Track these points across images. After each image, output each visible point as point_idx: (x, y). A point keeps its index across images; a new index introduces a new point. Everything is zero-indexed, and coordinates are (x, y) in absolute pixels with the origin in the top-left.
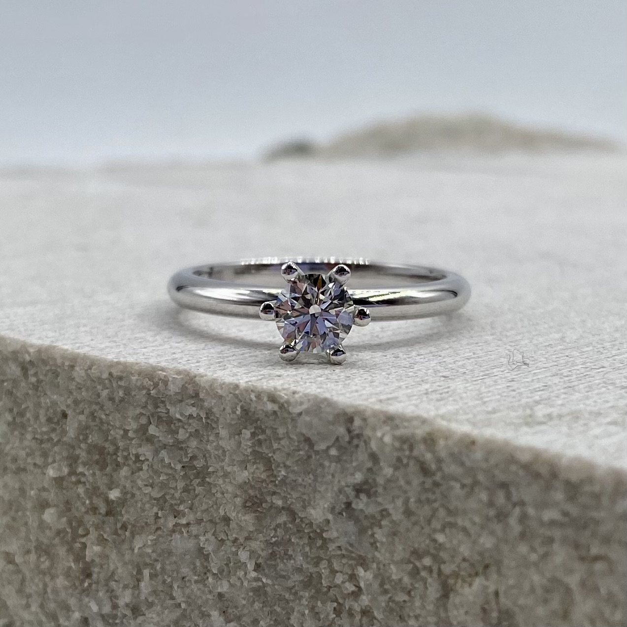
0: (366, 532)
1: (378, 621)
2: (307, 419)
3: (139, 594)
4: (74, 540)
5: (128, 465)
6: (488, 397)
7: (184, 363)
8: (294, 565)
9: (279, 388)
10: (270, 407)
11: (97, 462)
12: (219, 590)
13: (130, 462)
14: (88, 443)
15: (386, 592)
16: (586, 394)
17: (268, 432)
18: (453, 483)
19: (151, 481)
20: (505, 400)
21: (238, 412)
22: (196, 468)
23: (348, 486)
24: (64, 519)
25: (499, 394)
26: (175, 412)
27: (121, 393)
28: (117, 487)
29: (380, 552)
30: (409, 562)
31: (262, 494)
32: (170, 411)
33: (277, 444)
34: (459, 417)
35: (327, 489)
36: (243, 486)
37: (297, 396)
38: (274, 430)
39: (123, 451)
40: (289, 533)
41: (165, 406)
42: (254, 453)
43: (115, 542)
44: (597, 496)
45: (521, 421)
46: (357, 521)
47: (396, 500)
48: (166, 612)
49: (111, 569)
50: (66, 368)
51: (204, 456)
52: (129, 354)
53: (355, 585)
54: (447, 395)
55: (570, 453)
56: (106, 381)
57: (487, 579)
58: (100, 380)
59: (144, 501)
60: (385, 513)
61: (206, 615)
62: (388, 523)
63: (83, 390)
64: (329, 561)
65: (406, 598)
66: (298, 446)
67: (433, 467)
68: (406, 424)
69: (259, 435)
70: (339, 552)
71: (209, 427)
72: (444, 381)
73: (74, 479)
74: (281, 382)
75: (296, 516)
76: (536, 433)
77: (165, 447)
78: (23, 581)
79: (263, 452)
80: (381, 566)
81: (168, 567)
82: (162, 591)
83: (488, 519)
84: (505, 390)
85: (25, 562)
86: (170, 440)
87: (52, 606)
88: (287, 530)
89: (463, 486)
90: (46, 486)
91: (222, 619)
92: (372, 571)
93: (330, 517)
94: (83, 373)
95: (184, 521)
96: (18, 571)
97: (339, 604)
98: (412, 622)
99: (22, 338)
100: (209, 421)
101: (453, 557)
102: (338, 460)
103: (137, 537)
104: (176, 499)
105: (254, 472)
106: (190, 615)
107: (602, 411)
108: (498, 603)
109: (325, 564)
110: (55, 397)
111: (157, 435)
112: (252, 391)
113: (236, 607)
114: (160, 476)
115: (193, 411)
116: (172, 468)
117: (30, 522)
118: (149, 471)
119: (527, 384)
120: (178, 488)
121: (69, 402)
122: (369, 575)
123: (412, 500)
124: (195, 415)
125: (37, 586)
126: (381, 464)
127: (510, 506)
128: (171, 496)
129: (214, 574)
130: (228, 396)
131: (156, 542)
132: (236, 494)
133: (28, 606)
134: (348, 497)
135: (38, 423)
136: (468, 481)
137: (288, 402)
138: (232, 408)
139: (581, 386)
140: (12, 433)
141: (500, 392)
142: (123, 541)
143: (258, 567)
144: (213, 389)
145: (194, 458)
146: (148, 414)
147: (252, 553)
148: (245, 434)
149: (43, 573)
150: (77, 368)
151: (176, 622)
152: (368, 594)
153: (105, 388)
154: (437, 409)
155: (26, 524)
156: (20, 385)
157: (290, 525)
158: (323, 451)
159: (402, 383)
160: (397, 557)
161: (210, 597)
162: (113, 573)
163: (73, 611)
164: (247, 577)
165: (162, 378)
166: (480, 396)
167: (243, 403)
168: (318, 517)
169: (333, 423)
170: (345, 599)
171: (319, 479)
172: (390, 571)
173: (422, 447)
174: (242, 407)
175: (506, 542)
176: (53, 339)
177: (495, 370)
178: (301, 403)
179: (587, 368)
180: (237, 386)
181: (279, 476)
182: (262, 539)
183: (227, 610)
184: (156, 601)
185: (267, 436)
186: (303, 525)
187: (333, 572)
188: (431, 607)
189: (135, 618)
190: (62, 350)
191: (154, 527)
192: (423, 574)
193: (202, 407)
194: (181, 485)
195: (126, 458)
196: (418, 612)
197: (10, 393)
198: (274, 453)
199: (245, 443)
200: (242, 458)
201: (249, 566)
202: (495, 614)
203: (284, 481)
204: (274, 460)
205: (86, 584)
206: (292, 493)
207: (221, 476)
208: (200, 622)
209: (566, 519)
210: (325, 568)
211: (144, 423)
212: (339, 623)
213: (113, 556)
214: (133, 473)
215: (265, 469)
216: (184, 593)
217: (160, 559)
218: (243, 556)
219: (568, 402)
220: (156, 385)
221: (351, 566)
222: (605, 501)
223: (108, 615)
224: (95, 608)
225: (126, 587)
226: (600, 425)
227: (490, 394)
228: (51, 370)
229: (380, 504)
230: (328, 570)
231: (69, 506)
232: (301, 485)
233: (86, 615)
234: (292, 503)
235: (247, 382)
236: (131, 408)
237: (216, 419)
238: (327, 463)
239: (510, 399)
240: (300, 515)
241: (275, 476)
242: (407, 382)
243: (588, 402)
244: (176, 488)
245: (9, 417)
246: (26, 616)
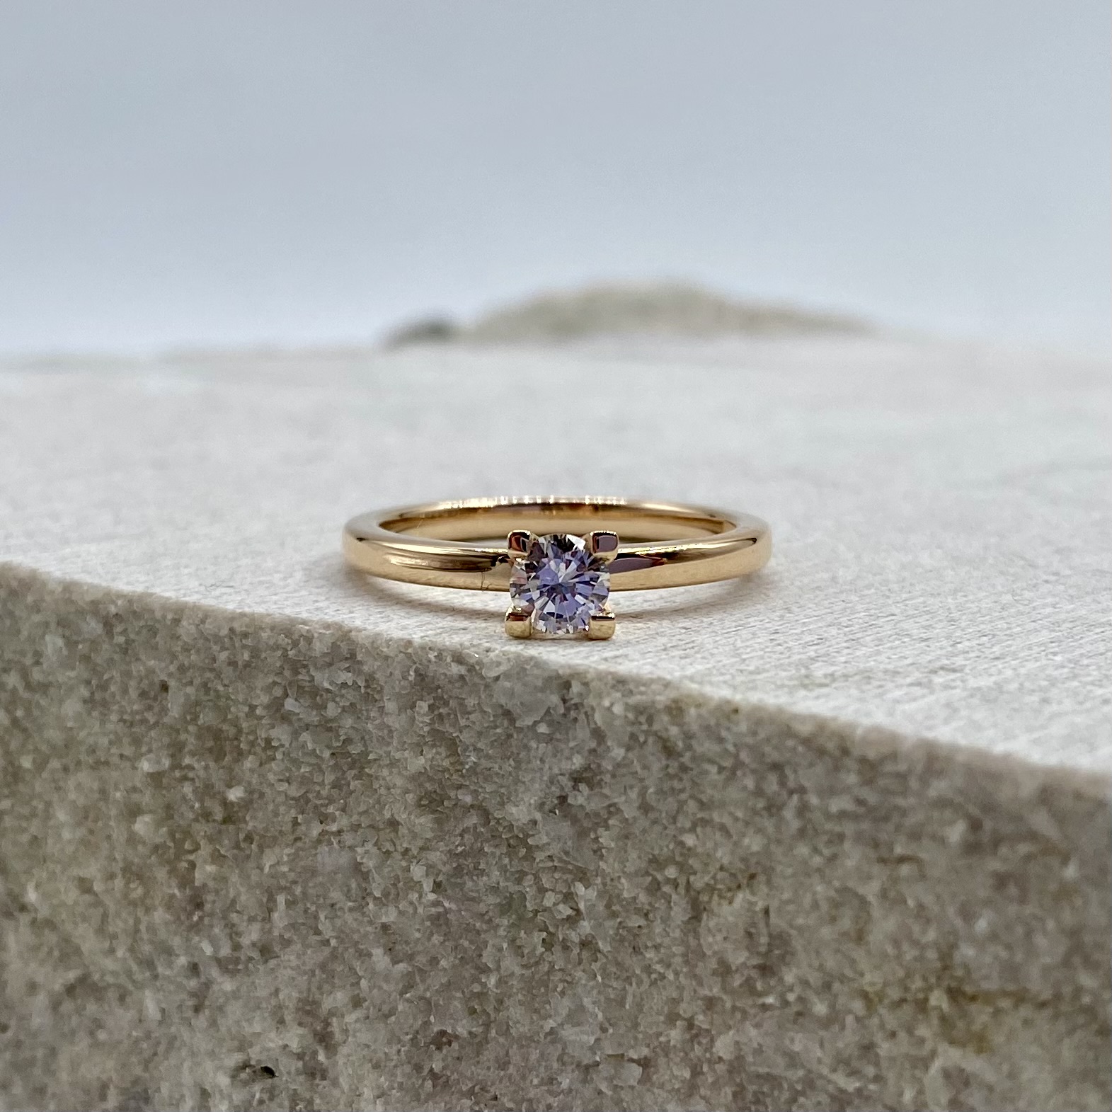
0: (589, 835)
1: (604, 955)
2: (508, 684)
3: (271, 928)
4: (178, 857)
5: (255, 754)
6: (748, 653)
7: (333, 613)
8: (487, 882)
9: (467, 644)
10: (456, 669)
11: (210, 750)
12: (384, 920)
13: (258, 750)
14: (197, 725)
15: (614, 915)
16: (876, 648)
17: (452, 703)
18: (707, 766)
19: (287, 775)
20: (770, 657)
21: (412, 678)
22: (349, 754)
23: (561, 774)
24: (165, 829)
25: (762, 650)
26: (323, 680)
27: (246, 656)
28: (239, 784)
29: (606, 862)
30: (647, 873)
31: (443, 788)
32: (316, 678)
33: (464, 720)
34: (714, 679)
35: (533, 780)
36: (417, 778)
37: (492, 655)
38: (461, 703)
39: (248, 734)
40: (480, 840)
41: (308, 671)
42: (434, 732)
43: (236, 860)
44: (902, 777)
45: (796, 682)
46: (575, 821)
47: (629, 791)
48: (309, 952)
49: (231, 896)
50: (169, 623)
51: (363, 738)
52: (256, 603)
53: (571, 908)
54: (693, 651)
55: (866, 722)
56: (226, 640)
57: (753, 893)
58: (217, 639)
59: (276, 802)
60: (613, 809)
61: (365, 955)
62: (617, 823)
63: (192, 652)
64: (536, 877)
65: (642, 922)
66: (492, 721)
67: (680, 744)
68: (643, 689)
69: (439, 708)
70: (550, 864)
71: (369, 698)
72: (685, 633)
73: (177, 774)
74: (469, 636)
75: (490, 817)
76: (817, 698)
77: (307, 727)
78: (105, 916)
79: (444, 730)
80: (609, 882)
81: (311, 891)
82: (304, 924)
83: (755, 812)
84: (769, 644)
85: (107, 891)
86: (314, 718)
87: (147, 948)
88: (477, 835)
89: (721, 769)
90: (139, 785)
91: (387, 959)
92: (595, 887)
93: (538, 816)
94: (193, 629)
95: (334, 828)
96: (98, 903)
97: (549, 933)
98: (650, 955)
99: (104, 584)
100: (369, 690)
101: (706, 865)
102: (549, 739)
103: (267, 851)
104: (322, 799)
105: (433, 758)
106: (342, 954)
107: (900, 670)
108: (767, 925)
109: (531, 880)
110: (152, 663)
111: (297, 711)
112: (430, 649)
113: (407, 943)
114: (301, 767)
115: (347, 677)
116: (317, 757)
117: (115, 836)
118: (286, 762)
119: (796, 637)
120: (326, 782)
121: (172, 668)
122: (592, 894)
123: (651, 790)
124: (350, 683)
125: (125, 922)
126: (609, 743)
127: (785, 794)
128: (315, 794)
129: (375, 898)
130: (397, 656)
131: (294, 858)
132: (408, 789)
133: (112, 951)
134: (562, 788)
135: (126, 697)
136: (728, 763)
137: (479, 662)
138: (402, 673)
139: (867, 638)
140: (89, 714)
141: (762, 647)
142: (248, 857)
143: (437, 887)
144: (375, 647)
145: (348, 741)
146: (284, 683)
147: (430, 867)
148: (421, 707)
149: (134, 904)
150: (184, 623)
151: (323, 967)
152: (591, 919)
153: (223, 649)
154: (683, 669)
155: (109, 837)
156: (101, 648)
157: (482, 830)
158: (528, 727)
159: (632, 637)
160: (630, 868)
161: (369, 929)
162: (234, 902)
163: (178, 956)
164: (424, 900)
165: (305, 634)
166: (736, 653)
167: (417, 665)
168: (521, 817)
169: (542, 690)
170: (557, 927)
171: (524, 766)
172: (620, 887)
173: (666, 718)
174: (415, 672)
175: (779, 842)
176: (147, 584)
177: (750, 620)
178: (499, 664)
179: (871, 616)
180: (409, 643)
181: (467, 763)
182: (444, 848)
183: (394, 947)
184: (295, 938)
185: (451, 709)
186: (501, 829)
187: (542, 891)
188: (677, 934)
189: (266, 962)
190: (163, 597)
191: (292, 838)
192: (666, 889)
193: (360, 672)
194: (330, 778)
195: (252, 744)
196: (658, 940)
197: (86, 659)
198: (461, 732)
199: (421, 719)
200: (415, 739)
201: (425, 886)
202: (764, 940)
203: (474, 770)
204: (461, 741)
205: (195, 918)
206: (485, 785)
207: (387, 765)
208: (357, 965)
209: (862, 810)
210: (530, 886)
211: (279, 695)
212: (550, 959)
213: (234, 878)
214: (261, 764)
215: (449, 753)
216: (333, 926)
217: (300, 880)
218: (417, 872)
219: (853, 658)
220: (295, 644)
221: (566, 881)
222: (914, 784)
223: (226, 958)
224: (208, 950)
225: (252, 919)
226: (899, 687)
227: (749, 650)
228: (146, 626)
229: (607, 797)
230: (535, 888)
231: (172, 812)
232: (497, 774)
233: (196, 960)
234: (485, 798)
235: (422, 637)
236: (261, 675)
237: (379, 689)
238: (533, 744)
239: (777, 656)
240: (495, 815)
241: (462, 764)
242: (636, 636)
243: (879, 658)
244: (322, 784)
245: (85, 692)
246: (109, 964)
